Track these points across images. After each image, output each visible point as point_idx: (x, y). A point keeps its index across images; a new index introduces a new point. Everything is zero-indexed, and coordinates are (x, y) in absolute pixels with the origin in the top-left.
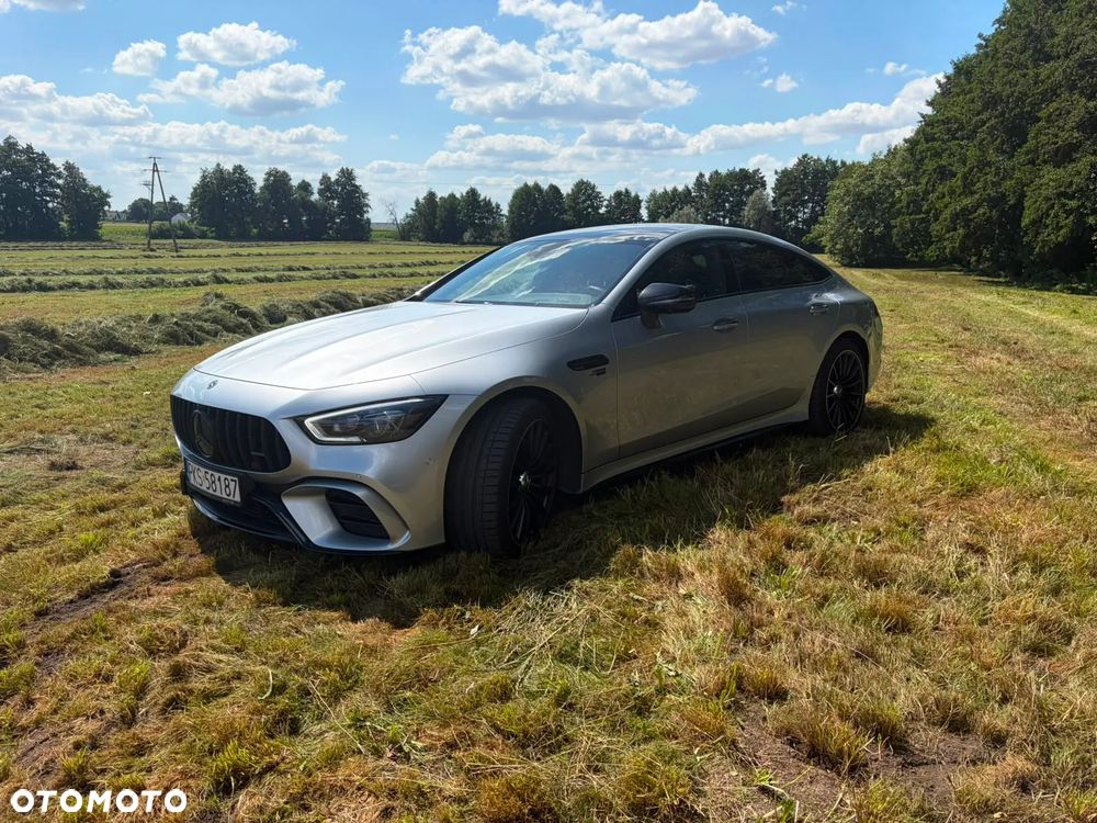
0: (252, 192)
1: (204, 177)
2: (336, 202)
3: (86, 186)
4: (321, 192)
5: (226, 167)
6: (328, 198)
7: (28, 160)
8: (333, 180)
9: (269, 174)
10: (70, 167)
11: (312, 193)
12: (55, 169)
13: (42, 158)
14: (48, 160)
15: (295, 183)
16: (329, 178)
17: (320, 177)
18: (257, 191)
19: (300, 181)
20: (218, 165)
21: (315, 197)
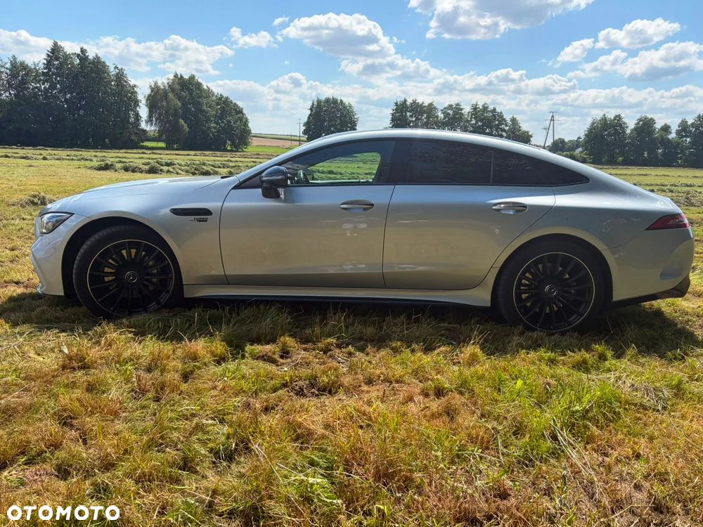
0: (624, 132)
1: (593, 123)
2: (688, 140)
3: (520, 130)
4: (678, 132)
5: (609, 117)
6: (683, 137)
7: (492, 116)
8: (689, 123)
9: (640, 120)
10: (513, 120)
11: (670, 133)
12: (505, 121)
13: (500, 115)
14: (503, 116)
15: (658, 126)
16: (686, 122)
17: (680, 121)
18: (628, 131)
19: (663, 124)
20: (604, 115)
21: (673, 136)
